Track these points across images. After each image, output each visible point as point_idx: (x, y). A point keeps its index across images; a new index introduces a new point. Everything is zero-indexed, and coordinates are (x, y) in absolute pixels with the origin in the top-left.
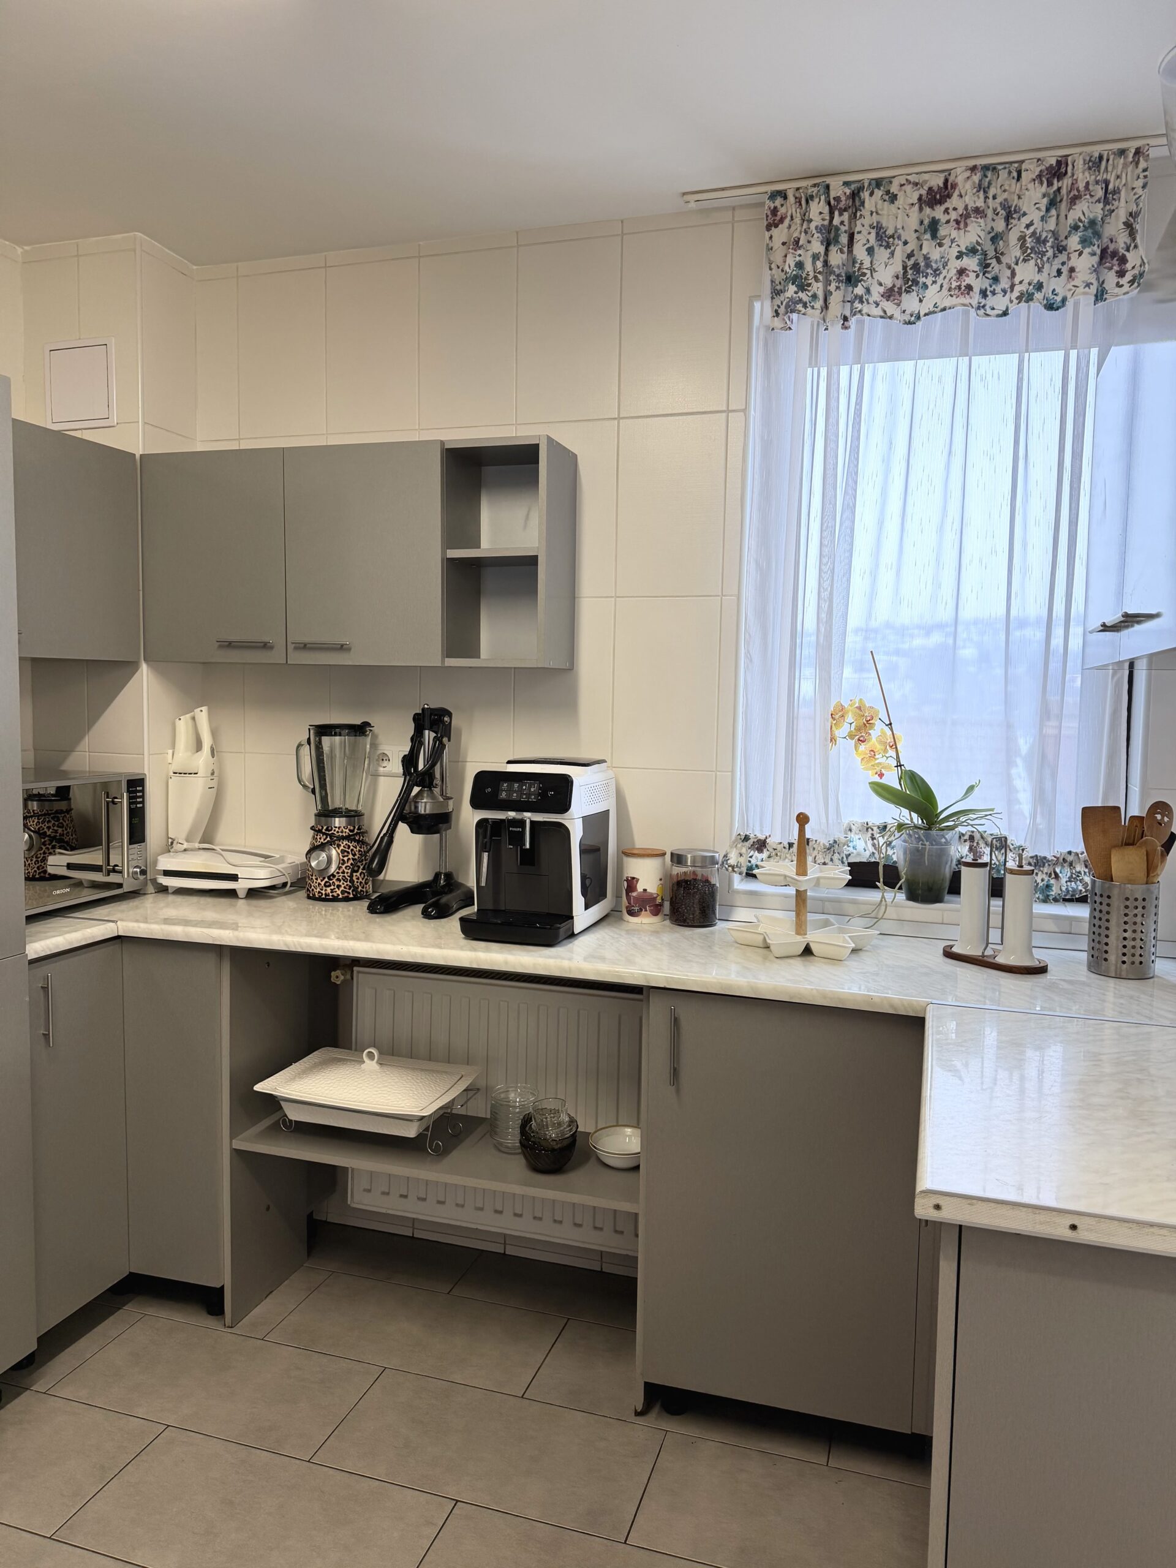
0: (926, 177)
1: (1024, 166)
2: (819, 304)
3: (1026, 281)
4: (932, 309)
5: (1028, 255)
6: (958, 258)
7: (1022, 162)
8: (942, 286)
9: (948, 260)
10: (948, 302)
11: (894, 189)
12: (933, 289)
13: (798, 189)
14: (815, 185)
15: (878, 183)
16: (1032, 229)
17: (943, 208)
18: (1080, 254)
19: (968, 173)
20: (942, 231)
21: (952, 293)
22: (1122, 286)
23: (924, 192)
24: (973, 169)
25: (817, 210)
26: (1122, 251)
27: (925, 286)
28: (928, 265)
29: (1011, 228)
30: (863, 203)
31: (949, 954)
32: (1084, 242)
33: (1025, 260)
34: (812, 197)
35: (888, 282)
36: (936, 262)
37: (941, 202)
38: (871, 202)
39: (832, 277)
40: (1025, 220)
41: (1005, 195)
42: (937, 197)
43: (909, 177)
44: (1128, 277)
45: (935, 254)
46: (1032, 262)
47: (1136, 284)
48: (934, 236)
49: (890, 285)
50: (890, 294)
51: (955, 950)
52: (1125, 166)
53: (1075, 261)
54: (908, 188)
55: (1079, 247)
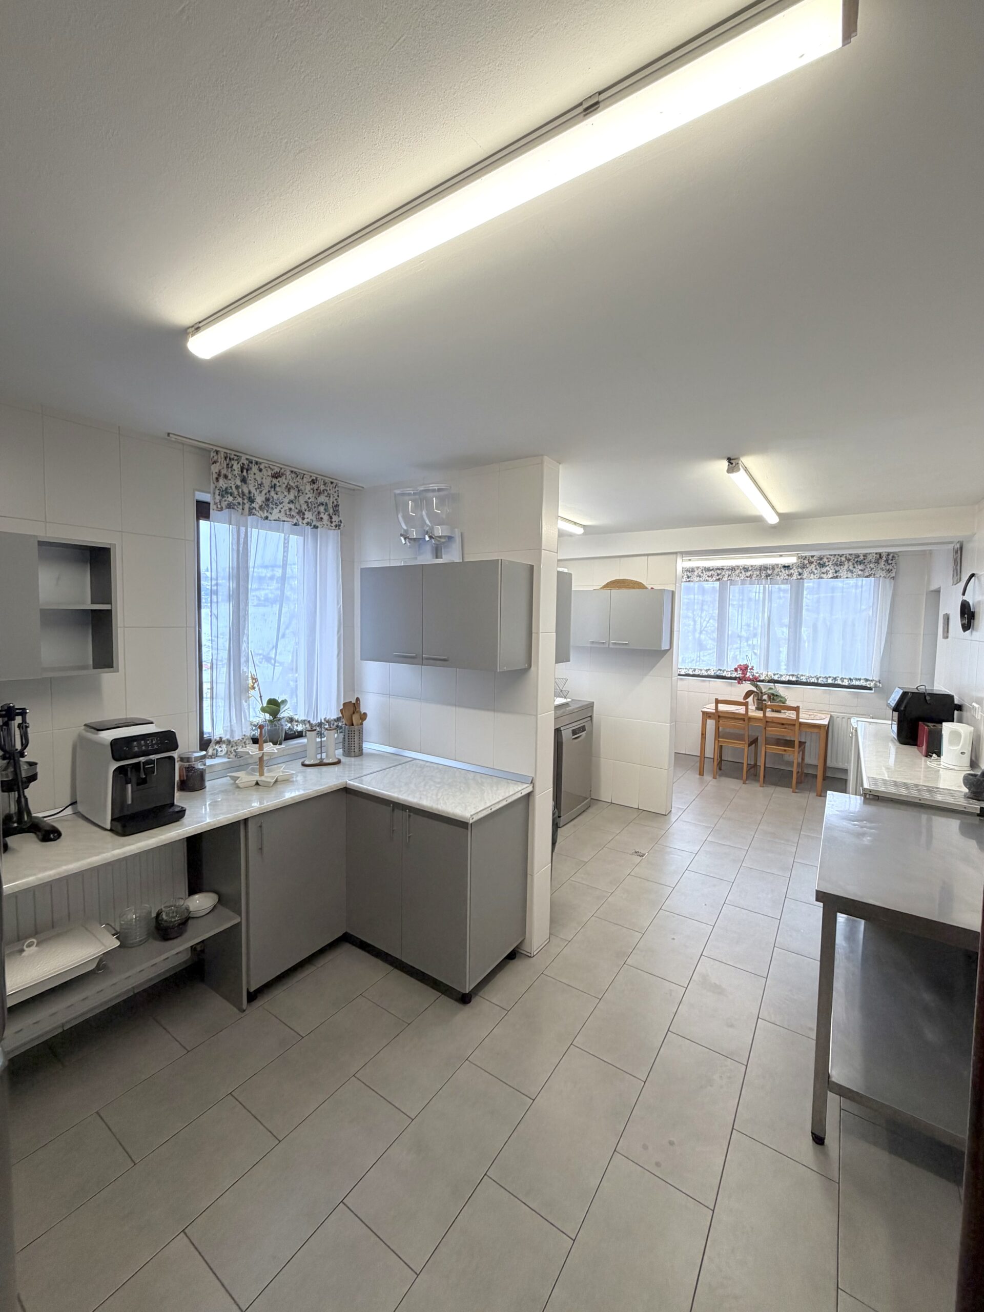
0: (275, 467)
1: (305, 476)
2: (241, 507)
3: (309, 518)
4: (277, 519)
5: (309, 509)
6: (289, 503)
7: (304, 474)
8: (280, 511)
9: (283, 502)
10: (286, 519)
11: (262, 467)
12: (276, 511)
13: (225, 452)
14: (235, 455)
15: (257, 463)
16: (310, 500)
17: (277, 480)
18: (325, 514)
19: (290, 473)
20: (278, 489)
21: (287, 516)
22: (332, 527)
23: (273, 473)
24: (292, 472)
25: (237, 467)
26: (332, 515)
27: (272, 508)
28: (273, 501)
29: (301, 496)
30: (251, 468)
31: (304, 765)
32: (325, 510)
33: (309, 511)
34: (233, 459)
35: (260, 503)
36: (276, 500)
37: (277, 478)
38: (255, 469)
39: (245, 497)
40: (307, 496)
41: (298, 483)
42: (276, 476)
43: (271, 466)
44: (334, 524)
45: (275, 497)
47: (337, 528)
48: (274, 490)
49: (260, 505)
50: (261, 508)
51: (307, 762)
52: (332, 488)
53: (322, 515)
54: (269, 470)
55: (324, 511)
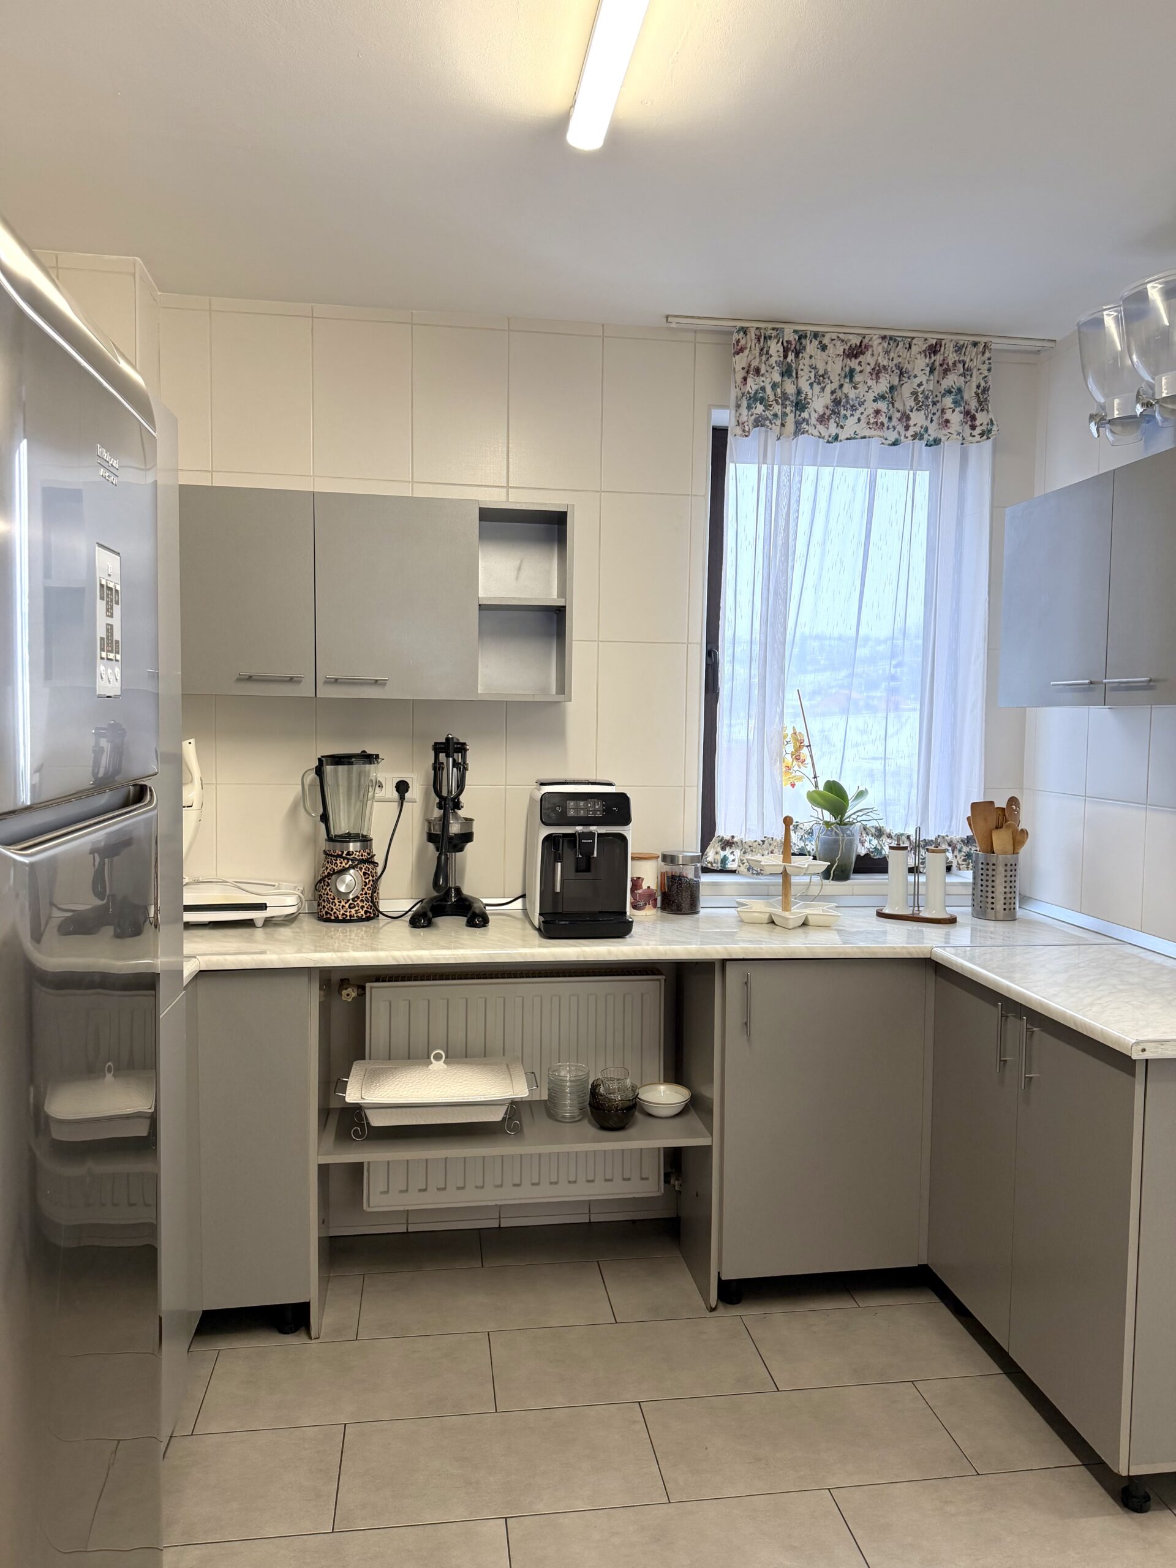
0: (851, 337)
1: (914, 341)
2: (779, 422)
3: (919, 425)
4: (852, 435)
5: (920, 407)
6: (874, 401)
7: (913, 338)
8: (859, 420)
9: (865, 401)
10: (867, 432)
11: (826, 341)
12: (852, 421)
13: (757, 328)
14: (773, 329)
15: (816, 335)
16: (922, 388)
17: (857, 361)
18: (953, 411)
19: (880, 341)
20: (858, 378)
21: (871, 426)
22: (974, 436)
23: (847, 348)
24: (884, 338)
25: (775, 348)
26: (973, 412)
27: (845, 417)
28: (847, 402)
29: (903, 384)
30: (804, 348)
31: (880, 915)
32: (955, 402)
33: (918, 410)
34: (770, 337)
35: (821, 411)
36: (852, 400)
37: (856, 357)
38: (811, 347)
39: (787, 403)
40: (917, 381)
41: (900, 360)
42: (855, 352)
43: (840, 335)
44: (978, 430)
45: (852, 394)
46: (923, 412)
47: (985, 437)
48: (851, 381)
49: (822, 413)
50: (822, 419)
51: (887, 911)
52: (977, 353)
53: (948, 415)
54: (838, 343)
55: (952, 406)
